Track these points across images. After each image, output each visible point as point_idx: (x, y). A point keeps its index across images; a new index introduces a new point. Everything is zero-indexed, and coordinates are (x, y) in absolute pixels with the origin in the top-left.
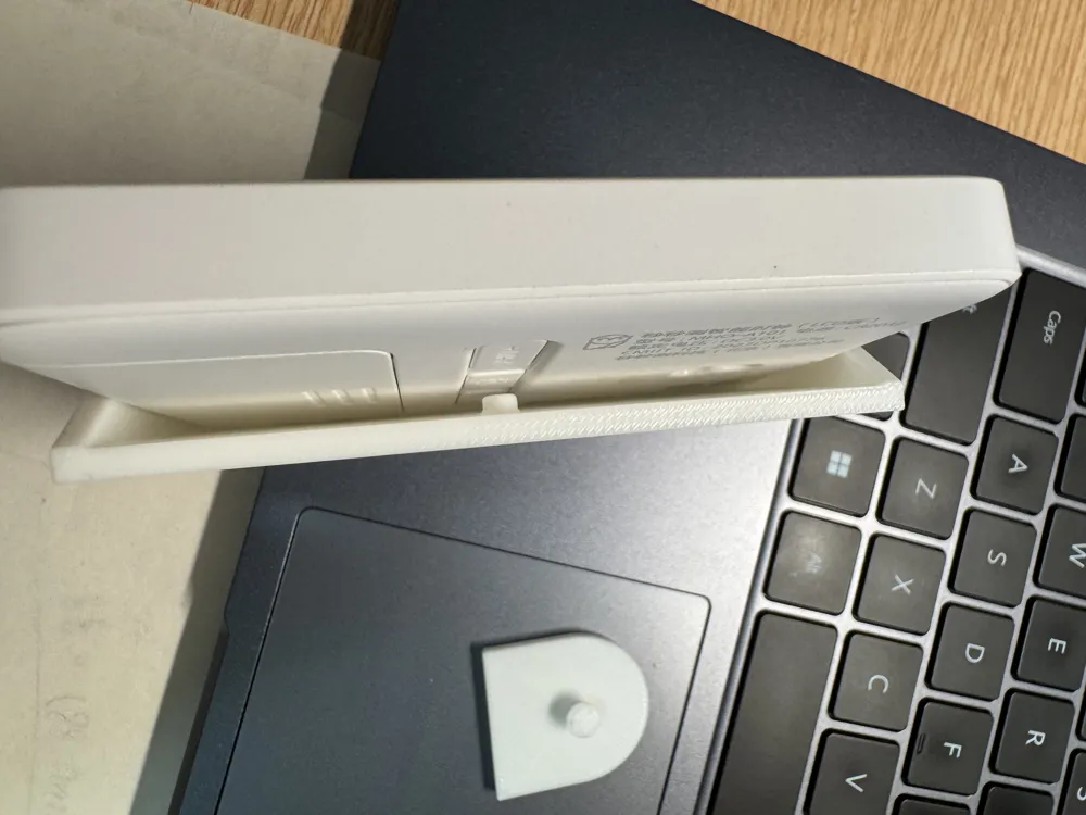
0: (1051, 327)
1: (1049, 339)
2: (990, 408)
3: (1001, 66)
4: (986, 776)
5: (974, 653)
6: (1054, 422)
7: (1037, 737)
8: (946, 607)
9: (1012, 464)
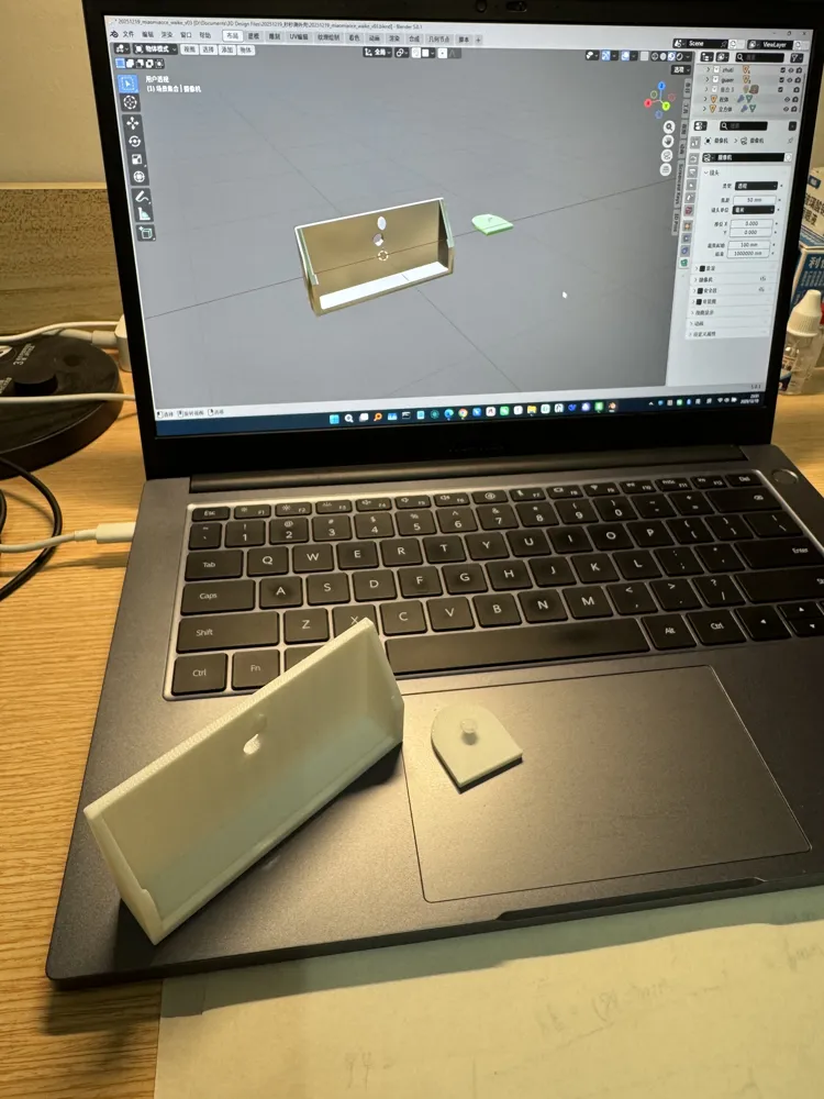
0: (209, 597)
1: (215, 596)
2: (257, 610)
3: (61, 662)
4: (426, 564)
5: (374, 584)
6: (254, 583)
7: (401, 551)
8: (357, 601)
9: (281, 594)
